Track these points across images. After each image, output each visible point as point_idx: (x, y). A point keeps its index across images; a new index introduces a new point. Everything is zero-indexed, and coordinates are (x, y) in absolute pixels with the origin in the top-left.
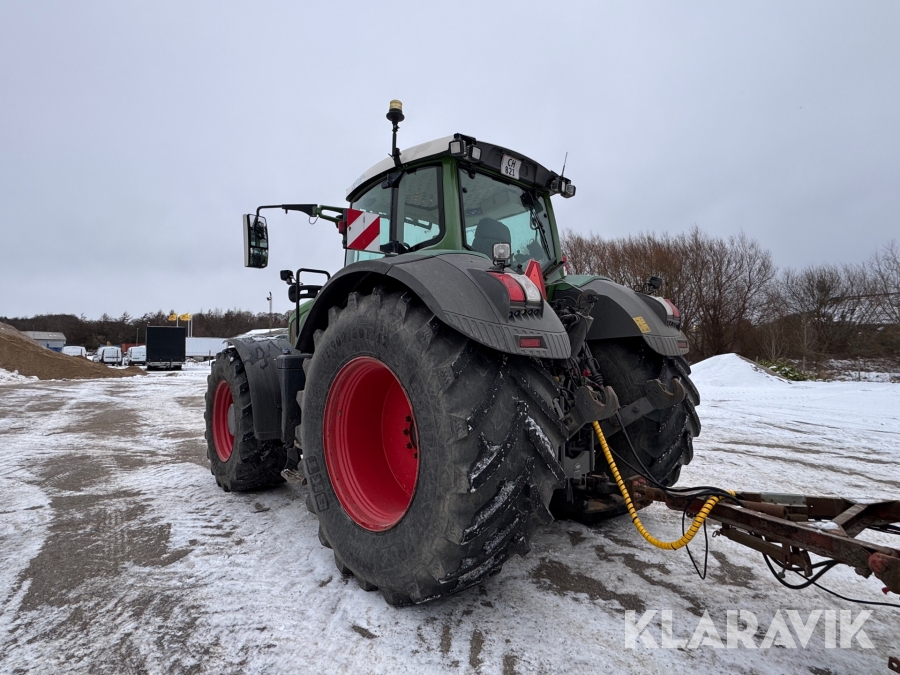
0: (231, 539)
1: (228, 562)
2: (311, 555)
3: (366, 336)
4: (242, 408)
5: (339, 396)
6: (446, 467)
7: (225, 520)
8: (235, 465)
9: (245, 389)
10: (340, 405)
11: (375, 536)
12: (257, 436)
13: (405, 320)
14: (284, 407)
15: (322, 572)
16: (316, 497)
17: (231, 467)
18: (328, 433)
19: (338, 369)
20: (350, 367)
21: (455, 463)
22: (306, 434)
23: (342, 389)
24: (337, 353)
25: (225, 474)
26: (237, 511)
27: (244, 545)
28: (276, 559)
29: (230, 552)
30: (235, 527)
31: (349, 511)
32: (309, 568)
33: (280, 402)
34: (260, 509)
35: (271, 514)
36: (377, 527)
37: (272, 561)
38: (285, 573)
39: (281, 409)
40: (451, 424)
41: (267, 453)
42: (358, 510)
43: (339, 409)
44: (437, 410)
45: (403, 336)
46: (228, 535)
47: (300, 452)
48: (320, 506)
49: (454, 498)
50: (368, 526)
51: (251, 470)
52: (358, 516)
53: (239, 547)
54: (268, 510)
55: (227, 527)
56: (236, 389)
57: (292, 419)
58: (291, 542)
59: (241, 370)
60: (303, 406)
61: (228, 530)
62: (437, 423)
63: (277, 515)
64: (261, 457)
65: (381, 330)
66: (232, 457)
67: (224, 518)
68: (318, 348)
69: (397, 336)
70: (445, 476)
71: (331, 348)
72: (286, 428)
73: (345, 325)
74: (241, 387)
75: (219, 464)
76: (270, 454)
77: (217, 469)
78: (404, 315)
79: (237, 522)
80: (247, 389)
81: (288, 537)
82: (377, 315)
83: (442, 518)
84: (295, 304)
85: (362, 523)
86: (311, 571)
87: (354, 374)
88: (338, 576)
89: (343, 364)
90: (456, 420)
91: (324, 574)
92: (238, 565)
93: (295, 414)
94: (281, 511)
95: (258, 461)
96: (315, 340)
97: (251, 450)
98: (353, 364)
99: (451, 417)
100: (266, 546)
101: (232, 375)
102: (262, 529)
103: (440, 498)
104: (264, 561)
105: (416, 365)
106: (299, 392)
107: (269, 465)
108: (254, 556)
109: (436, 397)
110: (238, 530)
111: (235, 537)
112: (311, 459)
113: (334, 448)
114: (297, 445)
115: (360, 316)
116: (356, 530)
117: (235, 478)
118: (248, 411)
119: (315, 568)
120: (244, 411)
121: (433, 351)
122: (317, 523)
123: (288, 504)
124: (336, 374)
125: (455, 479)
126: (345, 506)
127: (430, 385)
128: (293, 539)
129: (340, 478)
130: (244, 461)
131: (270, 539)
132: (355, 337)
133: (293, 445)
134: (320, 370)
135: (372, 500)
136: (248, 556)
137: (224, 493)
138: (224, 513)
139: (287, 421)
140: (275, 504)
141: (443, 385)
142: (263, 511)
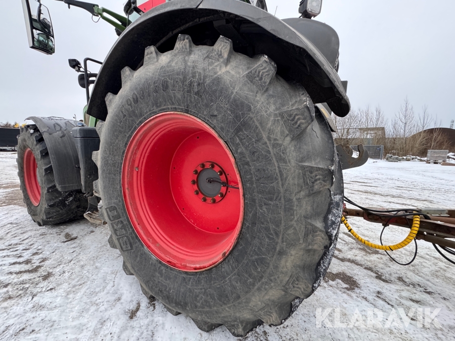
0: (38, 274)
1: (31, 305)
2: (117, 280)
3: (170, 87)
4: (44, 168)
5: (135, 154)
6: (293, 222)
7: (36, 254)
8: (43, 209)
9: (45, 154)
10: (137, 162)
11: (185, 276)
12: (59, 188)
13: (227, 62)
14: (82, 166)
15: (129, 299)
16: (118, 239)
17: (41, 210)
18: (126, 186)
19: (135, 129)
20: (148, 126)
21: (306, 217)
22: (105, 187)
23: (138, 148)
24: (134, 112)
25: (36, 215)
26: (48, 242)
27: (51, 279)
28: (83, 290)
29: (35, 291)
30: (44, 260)
31: (152, 250)
32: (117, 296)
33: (78, 163)
34: (70, 238)
35: (79, 242)
36: (185, 267)
37: (79, 295)
38: (93, 309)
39: (79, 168)
40: (304, 175)
41: (71, 199)
42: (161, 248)
43: (136, 165)
44: (281, 159)
45: (227, 79)
46: (35, 270)
47: (98, 199)
48: (124, 247)
49: (301, 253)
50: (174, 265)
51: (59, 211)
52: (163, 255)
53: (45, 283)
54: (76, 238)
55: (36, 260)
56: (37, 154)
57: (90, 175)
58: (96, 268)
59: (40, 140)
60: (99, 164)
61: (37, 264)
62: (281, 175)
63: (83, 242)
64: (66, 202)
65: (193, 77)
66: (42, 203)
67: (35, 251)
68: (112, 109)
69: (218, 80)
70: (291, 231)
71: (127, 107)
72: (86, 182)
73: (143, 81)
74: (41, 152)
75: (32, 208)
76: (74, 200)
77: (33, 212)
78: (226, 55)
79: (46, 253)
80: (47, 154)
81: (94, 263)
82: (185, 62)
83: (282, 273)
84: (85, 89)
85: (168, 262)
86: (119, 299)
87: (151, 133)
88: (144, 302)
89: (141, 122)
90: (311, 170)
91: (132, 301)
92: (42, 307)
93: (93, 171)
94: (87, 238)
95: (64, 205)
96: (107, 103)
97: (56, 198)
98: (153, 122)
99: (303, 168)
100: (73, 277)
101: (33, 144)
102: (70, 258)
103: (281, 253)
104: (71, 296)
105: (250, 110)
106: (95, 152)
107: (74, 207)
108: (61, 291)
109: (280, 145)
110: (47, 263)
111: (42, 272)
112: (111, 209)
113: (133, 198)
114: (96, 195)
115: (162, 68)
116: (163, 268)
117: (45, 217)
118: (49, 171)
119: (122, 294)
120: (46, 170)
121: (271, 92)
122: (121, 259)
123: (92, 232)
124: (132, 133)
125: (306, 235)
126: (149, 247)
127: (270, 132)
128: (98, 264)
129: (141, 222)
130: (50, 206)
131: (77, 269)
132: (156, 92)
133: (92, 194)
134: (115, 131)
135: (171, 238)
136: (54, 293)
137: (39, 227)
138: (35, 246)
139: (86, 177)
140: (82, 233)
141: (290, 131)
142: (72, 239)
